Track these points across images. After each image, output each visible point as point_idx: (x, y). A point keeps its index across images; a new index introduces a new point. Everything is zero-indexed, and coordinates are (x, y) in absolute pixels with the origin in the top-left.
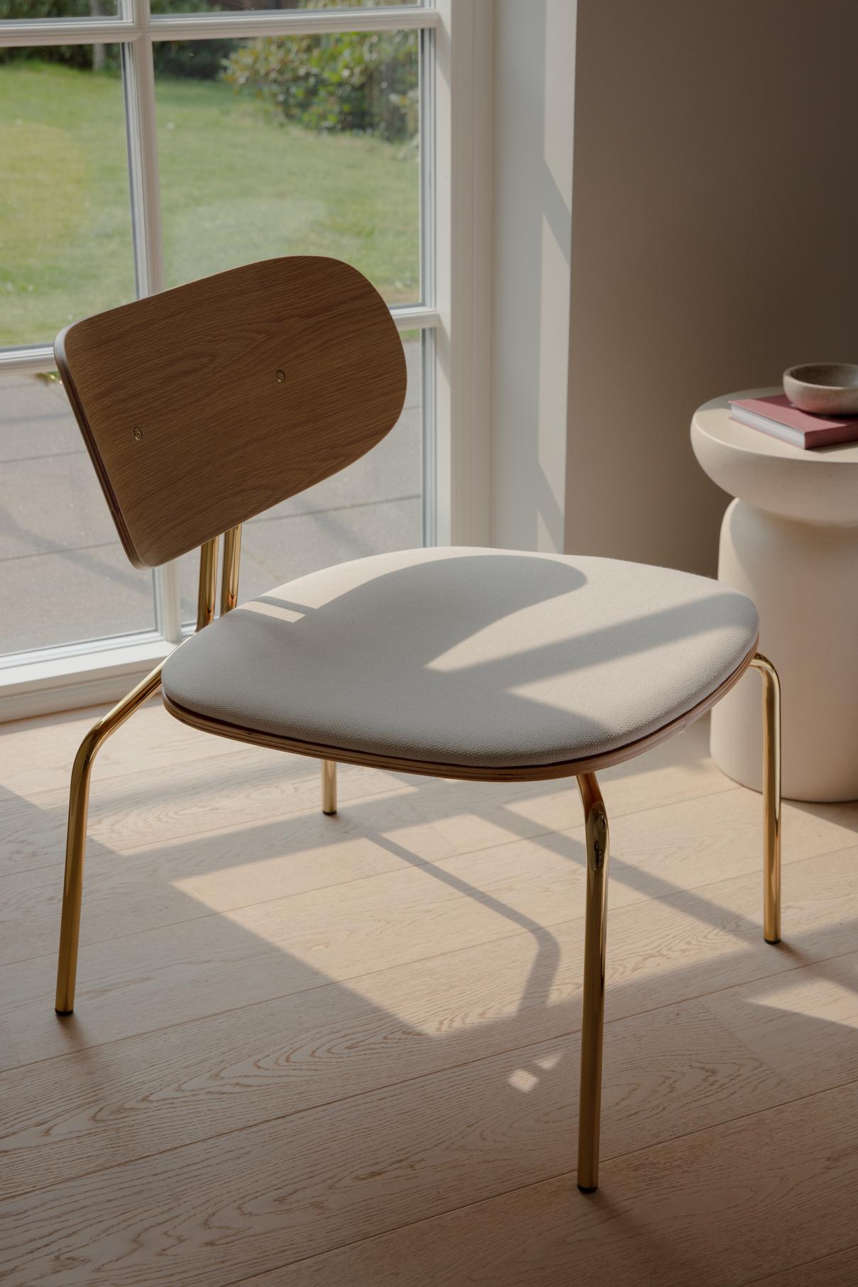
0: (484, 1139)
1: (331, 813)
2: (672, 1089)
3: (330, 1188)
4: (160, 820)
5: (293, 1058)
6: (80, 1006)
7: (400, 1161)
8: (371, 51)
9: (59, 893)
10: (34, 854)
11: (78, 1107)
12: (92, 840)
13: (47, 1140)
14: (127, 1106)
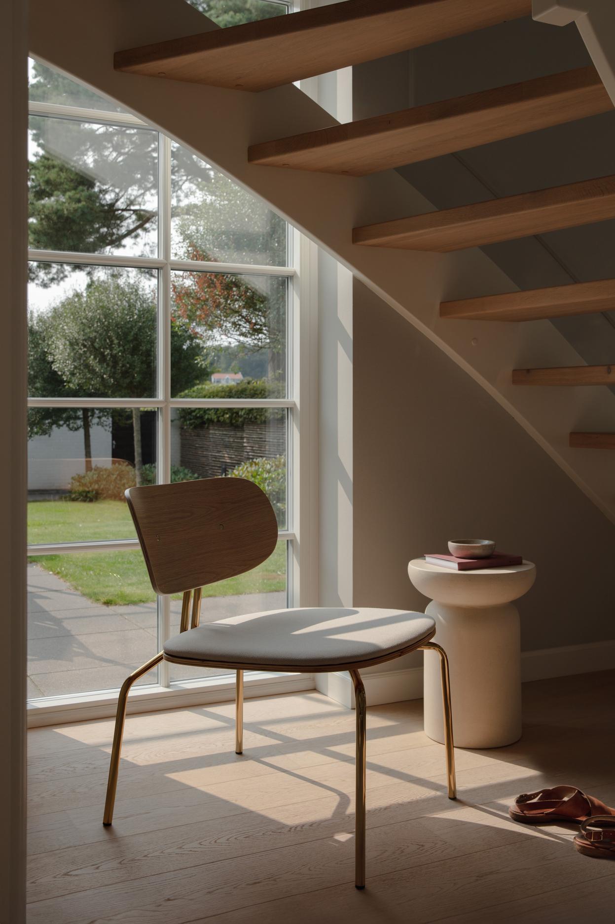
0: (311, 870)
1: (239, 753)
2: (402, 852)
3: (234, 888)
4: (157, 756)
5: (217, 841)
6: (114, 823)
7: (269, 878)
8: (268, 485)
9: (106, 782)
10: (95, 768)
11: (112, 859)
12: (123, 759)
13: (97, 871)
14: (136, 859)
